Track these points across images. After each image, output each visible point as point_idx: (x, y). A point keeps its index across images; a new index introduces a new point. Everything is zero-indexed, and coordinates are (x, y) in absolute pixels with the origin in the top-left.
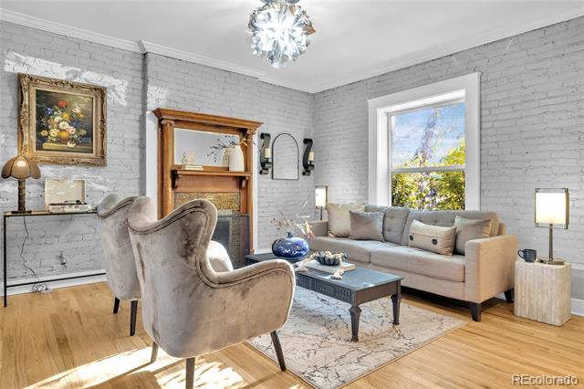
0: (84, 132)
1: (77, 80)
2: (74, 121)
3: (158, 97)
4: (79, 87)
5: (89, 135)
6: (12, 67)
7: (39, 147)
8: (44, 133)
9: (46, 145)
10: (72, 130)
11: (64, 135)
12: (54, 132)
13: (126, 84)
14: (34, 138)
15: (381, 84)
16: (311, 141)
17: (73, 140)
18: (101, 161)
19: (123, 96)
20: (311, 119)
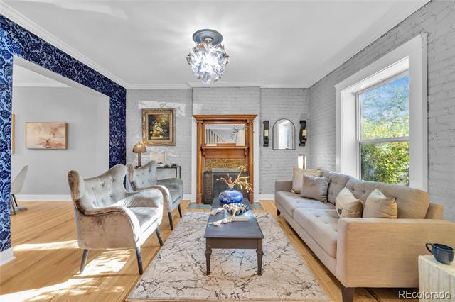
0: (166, 130)
1: (164, 107)
2: (162, 126)
3: (198, 109)
4: (164, 110)
5: (168, 132)
6: (141, 107)
7: (149, 139)
8: (151, 133)
9: (152, 138)
10: (161, 130)
11: (158, 132)
12: (155, 132)
13: (185, 105)
14: (147, 135)
15: (345, 70)
16: (305, 122)
17: (162, 135)
18: (172, 144)
19: (184, 111)
20: (307, 106)
